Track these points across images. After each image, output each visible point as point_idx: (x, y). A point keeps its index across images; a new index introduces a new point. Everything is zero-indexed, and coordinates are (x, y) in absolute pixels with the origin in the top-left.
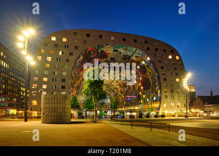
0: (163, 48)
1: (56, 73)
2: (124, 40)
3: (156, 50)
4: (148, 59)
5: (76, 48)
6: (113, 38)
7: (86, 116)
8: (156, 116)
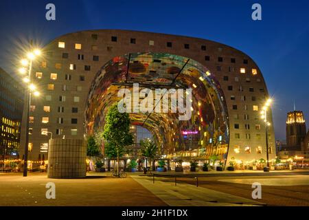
0: (232, 57)
1: (64, 98)
2: (169, 45)
3: (220, 59)
4: (208, 74)
5: (96, 58)
6: (152, 43)
7: (109, 168)
8: (219, 169)
